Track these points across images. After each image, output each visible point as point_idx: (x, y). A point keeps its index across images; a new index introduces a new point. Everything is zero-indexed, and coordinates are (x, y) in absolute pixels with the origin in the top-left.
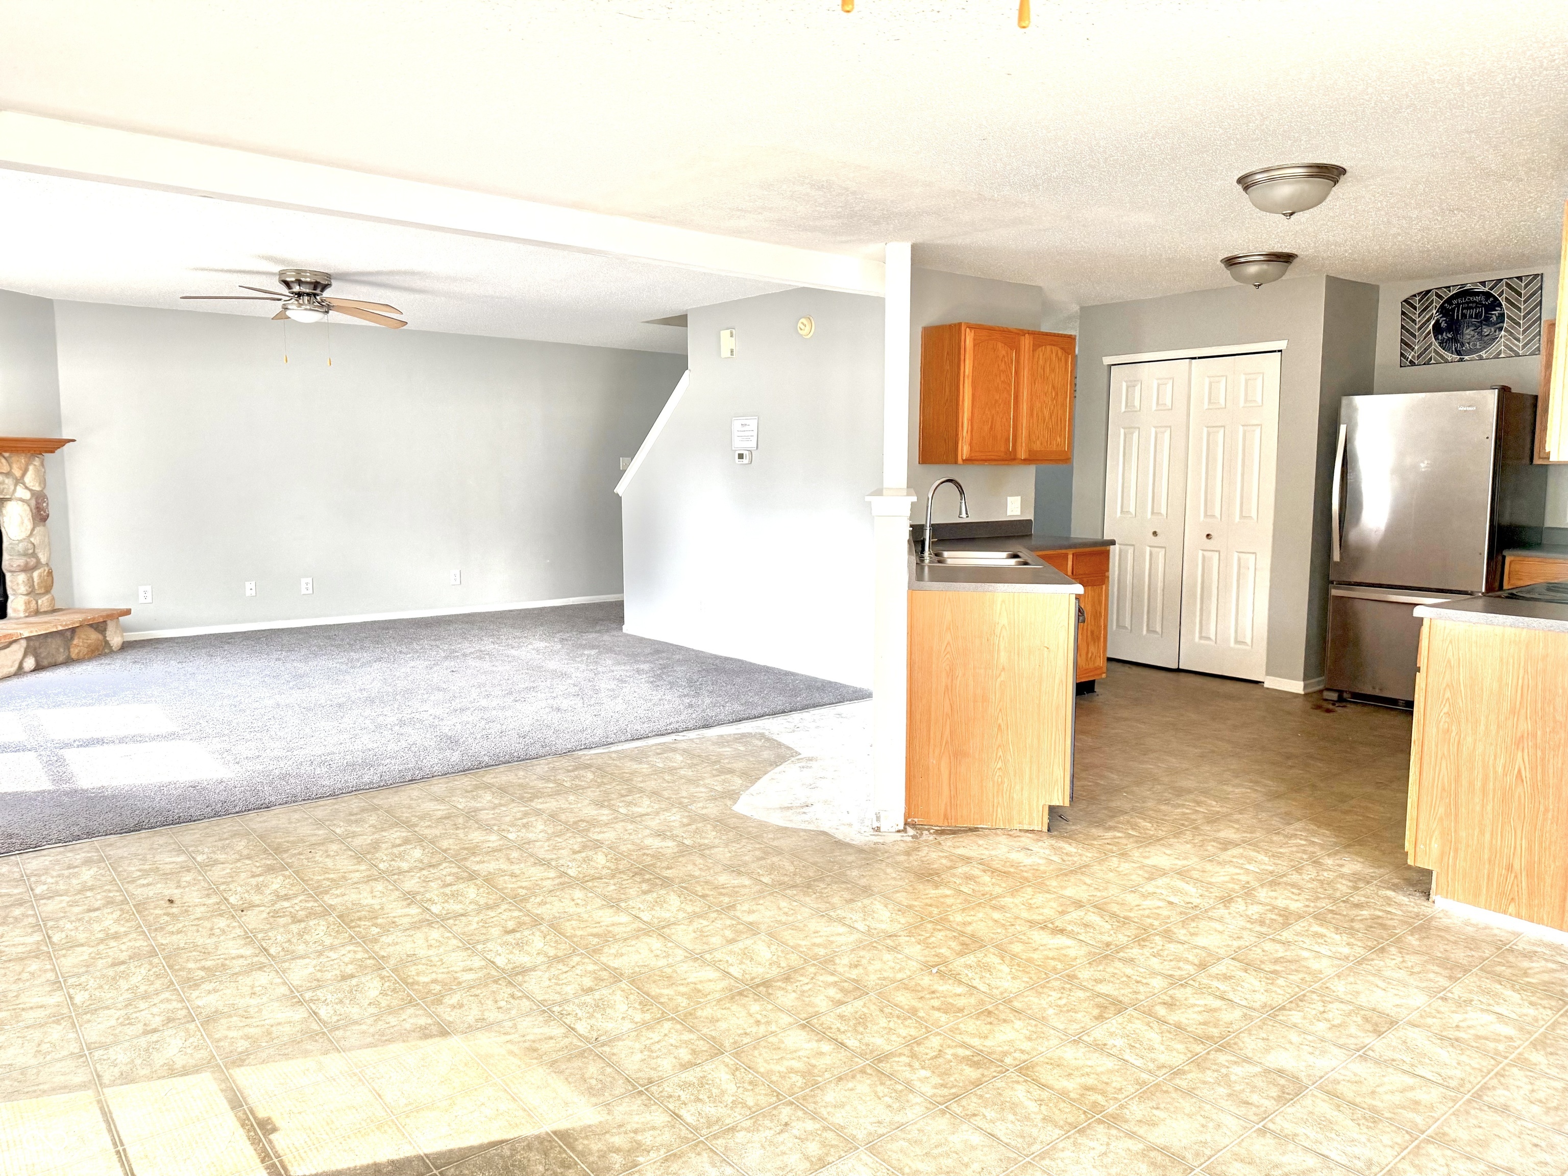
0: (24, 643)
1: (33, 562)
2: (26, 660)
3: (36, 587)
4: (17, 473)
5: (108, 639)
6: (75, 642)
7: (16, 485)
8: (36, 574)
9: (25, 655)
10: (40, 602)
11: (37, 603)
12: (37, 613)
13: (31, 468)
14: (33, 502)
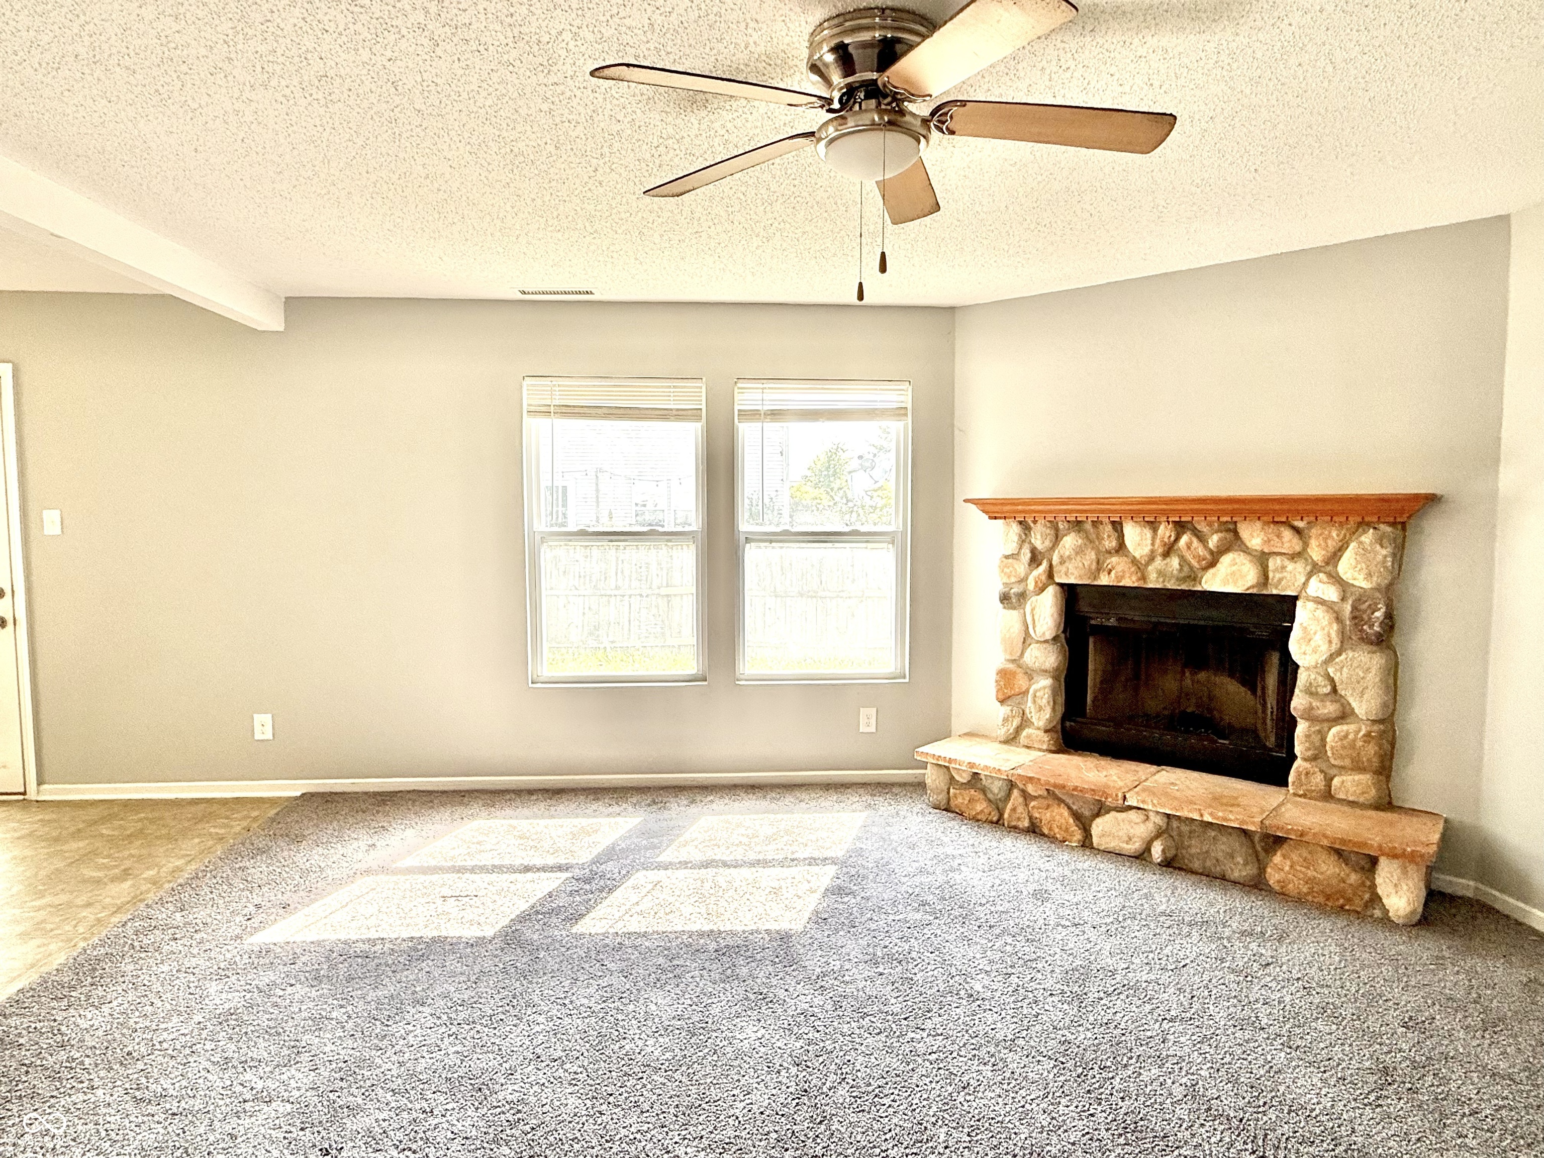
0: (1160, 821)
1: (1329, 709)
2: (1155, 843)
3: (1329, 753)
4: (1316, 553)
5: (1379, 891)
6: (1277, 859)
7: (1309, 576)
8: (1334, 733)
9: (1157, 836)
10: (1336, 782)
11: (1329, 780)
12: (1327, 795)
13: (1353, 545)
14: (1348, 608)
